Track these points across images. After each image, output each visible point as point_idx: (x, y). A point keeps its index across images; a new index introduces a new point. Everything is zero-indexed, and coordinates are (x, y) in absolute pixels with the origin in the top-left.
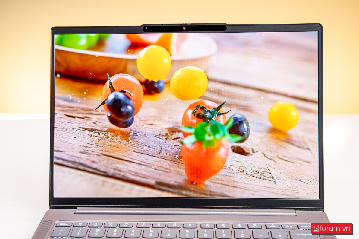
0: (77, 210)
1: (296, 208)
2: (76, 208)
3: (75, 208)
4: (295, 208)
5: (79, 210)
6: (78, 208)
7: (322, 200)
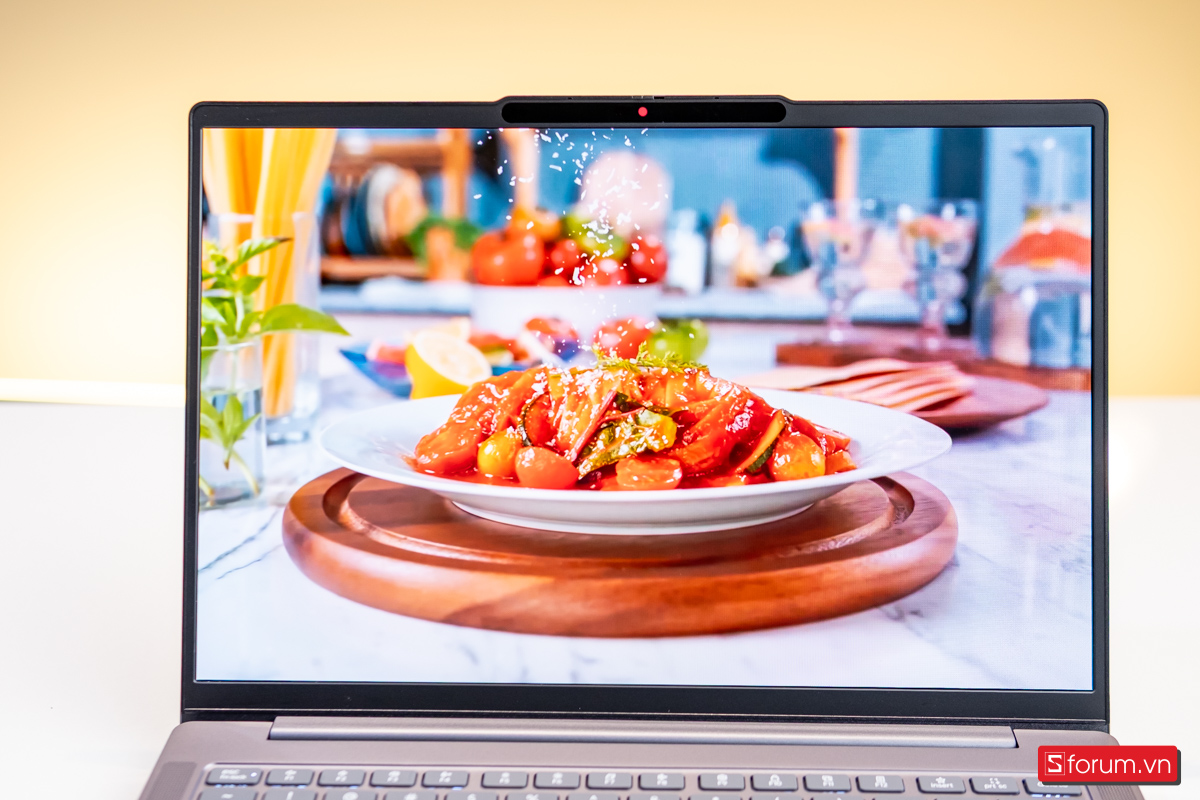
0: (278, 727)
1: (1017, 722)
2: (273, 720)
3: (270, 717)
4: (1012, 722)
5: (285, 725)
6: (278, 719)
7: (1103, 693)
